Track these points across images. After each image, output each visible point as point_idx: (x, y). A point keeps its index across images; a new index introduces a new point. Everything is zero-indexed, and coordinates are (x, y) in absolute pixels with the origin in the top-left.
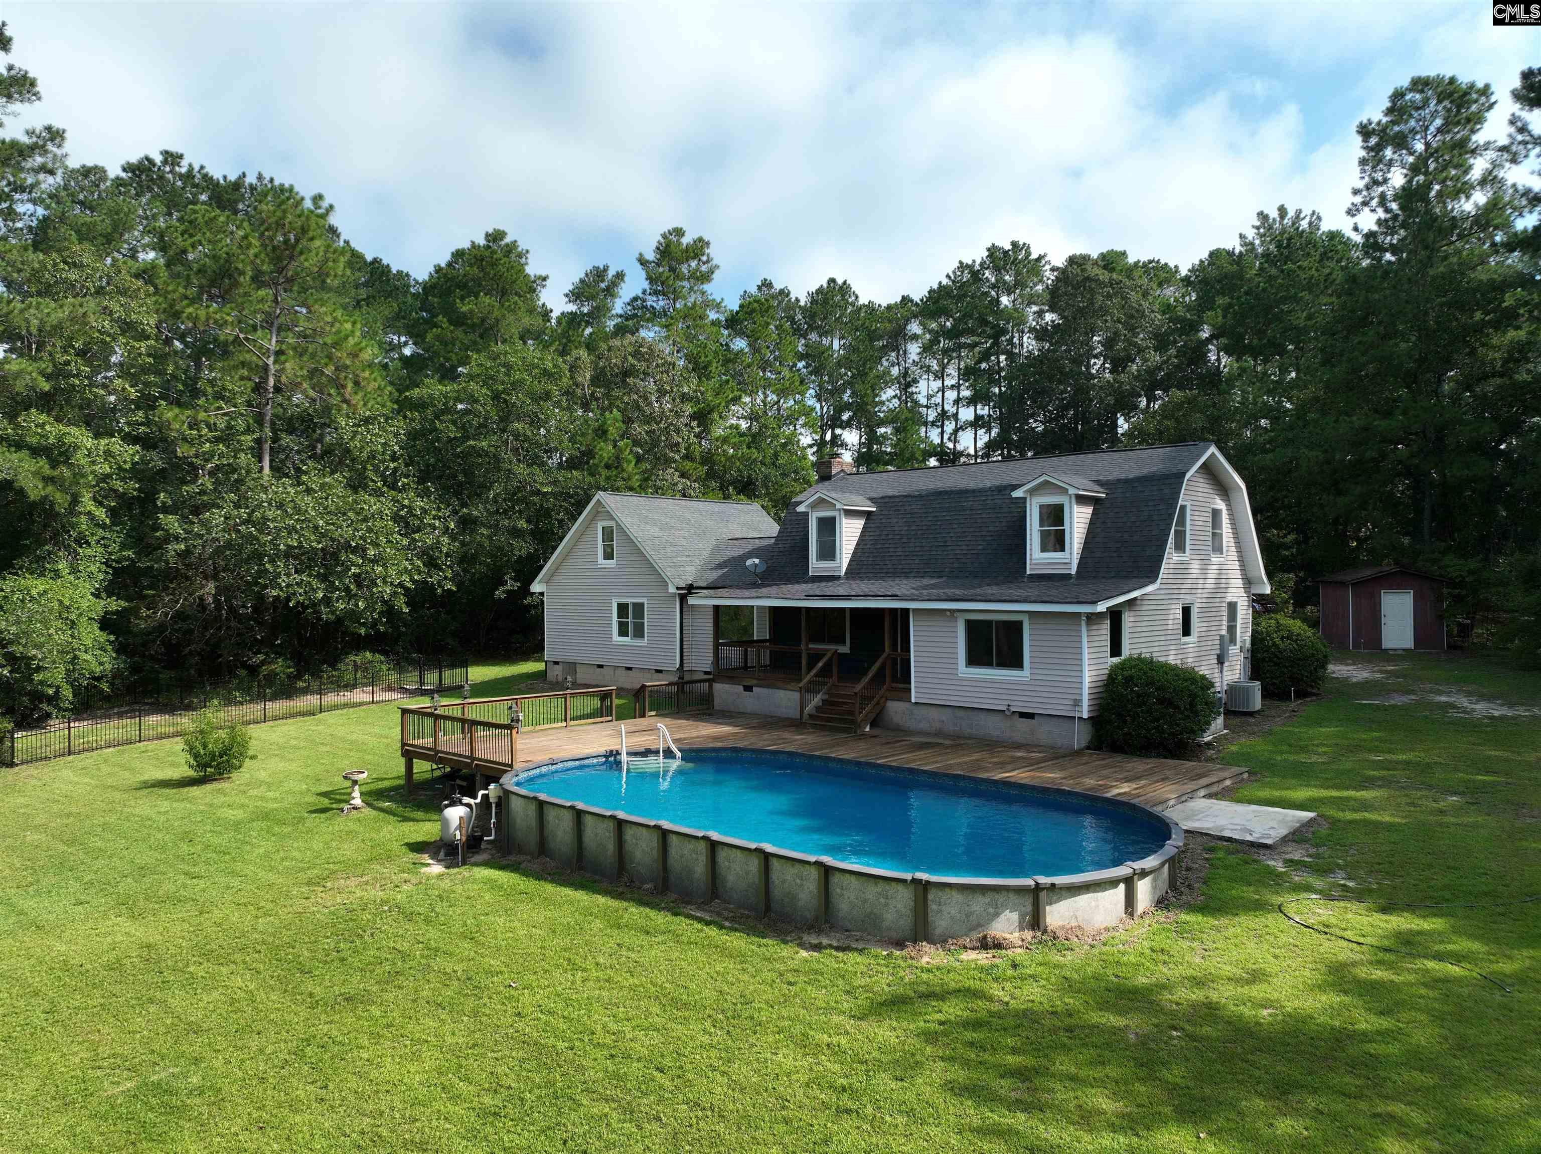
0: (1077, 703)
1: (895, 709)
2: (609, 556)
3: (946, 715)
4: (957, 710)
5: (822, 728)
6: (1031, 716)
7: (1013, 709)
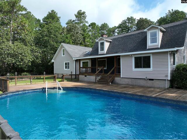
0: (167, 76)
1: (117, 79)
2: (64, 55)
3: (129, 80)
4: (132, 79)
5: (100, 84)
6: (152, 80)
7: (147, 78)
